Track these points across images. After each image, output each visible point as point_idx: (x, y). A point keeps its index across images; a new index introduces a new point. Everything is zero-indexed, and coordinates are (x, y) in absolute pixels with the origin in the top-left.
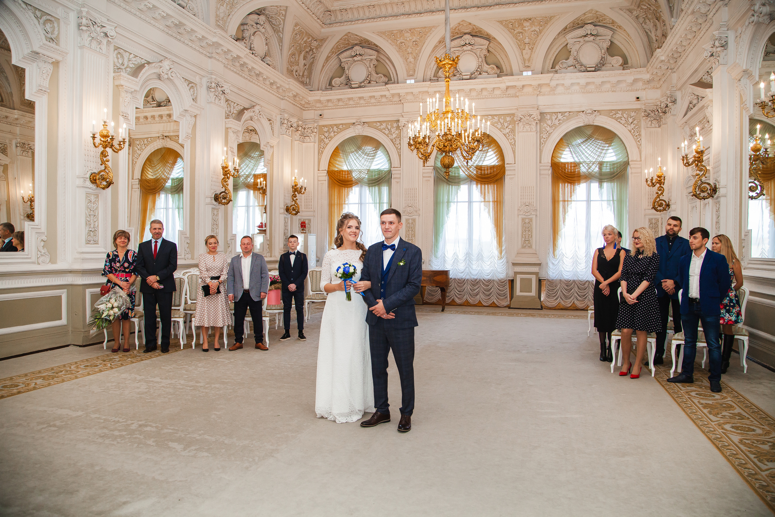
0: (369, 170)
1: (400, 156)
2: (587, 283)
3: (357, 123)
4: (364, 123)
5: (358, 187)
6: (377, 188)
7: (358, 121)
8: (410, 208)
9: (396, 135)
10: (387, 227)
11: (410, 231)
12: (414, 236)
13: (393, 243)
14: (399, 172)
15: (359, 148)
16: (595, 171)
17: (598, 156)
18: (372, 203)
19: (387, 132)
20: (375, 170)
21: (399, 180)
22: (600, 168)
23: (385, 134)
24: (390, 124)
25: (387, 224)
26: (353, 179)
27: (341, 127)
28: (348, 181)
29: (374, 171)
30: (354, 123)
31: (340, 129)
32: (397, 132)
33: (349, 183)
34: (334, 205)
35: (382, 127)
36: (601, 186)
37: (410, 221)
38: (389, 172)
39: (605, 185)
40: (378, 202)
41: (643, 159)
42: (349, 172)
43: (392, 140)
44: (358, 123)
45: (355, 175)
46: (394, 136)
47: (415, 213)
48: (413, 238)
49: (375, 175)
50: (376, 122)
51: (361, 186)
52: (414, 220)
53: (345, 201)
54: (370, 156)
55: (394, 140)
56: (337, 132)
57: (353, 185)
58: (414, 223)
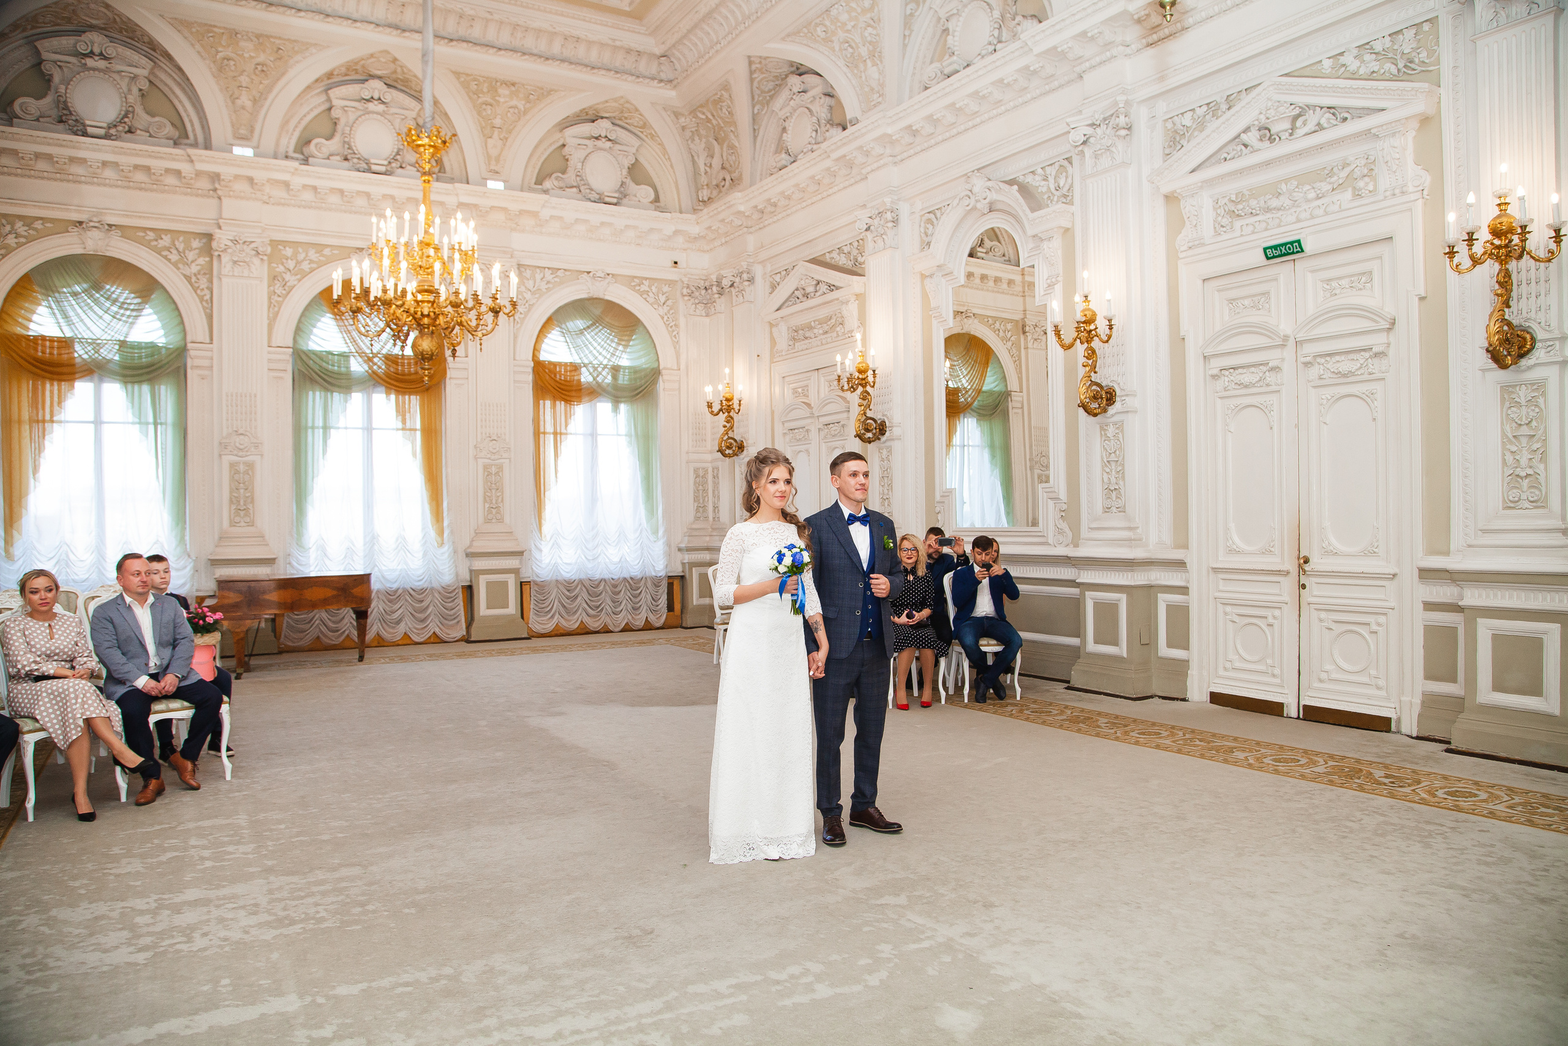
0: (123, 344)
1: (210, 318)
2: (603, 584)
3: (92, 224)
4: (110, 226)
5: (91, 381)
6: (146, 388)
7: (95, 219)
8: (242, 437)
9: (199, 268)
11: (242, 491)
12: (252, 502)
14: (209, 354)
15: (97, 287)
16: (606, 381)
17: (613, 355)
18: (133, 423)
19: (174, 257)
20: (141, 343)
21: (206, 372)
22: (615, 377)
23: (169, 260)
24: (181, 239)
26: (78, 360)
27: (38, 225)
28: (60, 365)
29: (139, 346)
30: (81, 223)
31: (36, 229)
32: (202, 261)
33: (65, 370)
34: (20, 422)
35: (161, 243)
36: (616, 409)
37: (242, 468)
38: (181, 352)
39: (623, 407)
40: (151, 419)
41: (683, 367)
42: (66, 344)
43: (188, 278)
44: (97, 225)
45: (81, 352)
46: (194, 268)
47: (253, 449)
48: (250, 506)
49: (140, 358)
50: (145, 229)
51: (101, 380)
52: (251, 466)
53: (52, 415)
54: (127, 309)
55: (194, 279)
56: (25, 237)
57: (77, 376)
58: (250, 473)
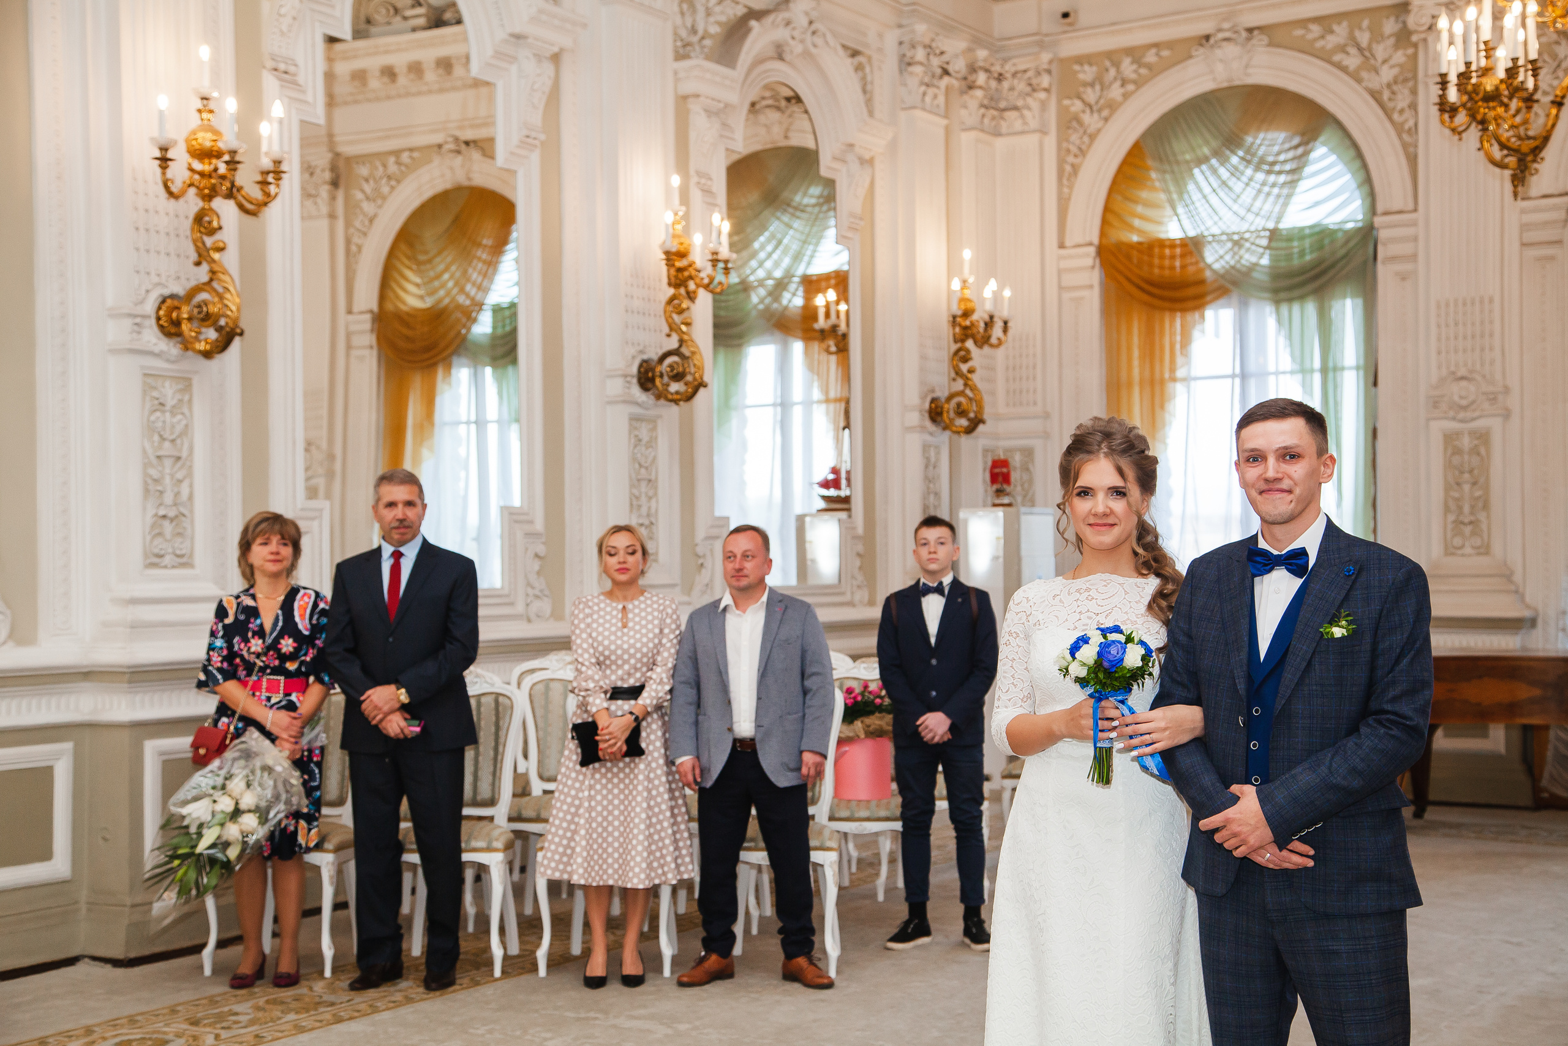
0: (1274, 234)
1: (1412, 161)
3: (1221, 35)
4: (1250, 30)
5: (1229, 306)
6: (1311, 308)
7: (1226, 25)
8: (1464, 383)
9: (1396, 71)
10: (1271, 474)
11: (1467, 487)
12: (1486, 506)
13: (1296, 545)
14: (1409, 231)
15: (1232, 141)
18: (1292, 372)
19: (1353, 61)
20: (1302, 229)
21: (1408, 267)
23: (1344, 69)
24: (1365, 23)
25: (1271, 460)
26: (1208, 274)
27: (1151, 57)
28: (1183, 285)
29: (1299, 234)
30: (1207, 38)
31: (1149, 67)
32: (1399, 57)
33: (1191, 291)
34: (1130, 385)
35: (1331, 41)
37: (1466, 442)
38: (1367, 235)
40: (1317, 364)
42: (1192, 247)
43: (1375, 95)
44: (1227, 35)
45: (1215, 258)
46: (1387, 74)
47: (1486, 405)
48: (1482, 516)
49: (1302, 253)
50: (1303, 23)
51: (1243, 305)
52: (1483, 438)
53: (1173, 370)
54: (1280, 173)
55: (1386, 95)
56: (1135, 82)
57: (1209, 298)
58: (1483, 451)
